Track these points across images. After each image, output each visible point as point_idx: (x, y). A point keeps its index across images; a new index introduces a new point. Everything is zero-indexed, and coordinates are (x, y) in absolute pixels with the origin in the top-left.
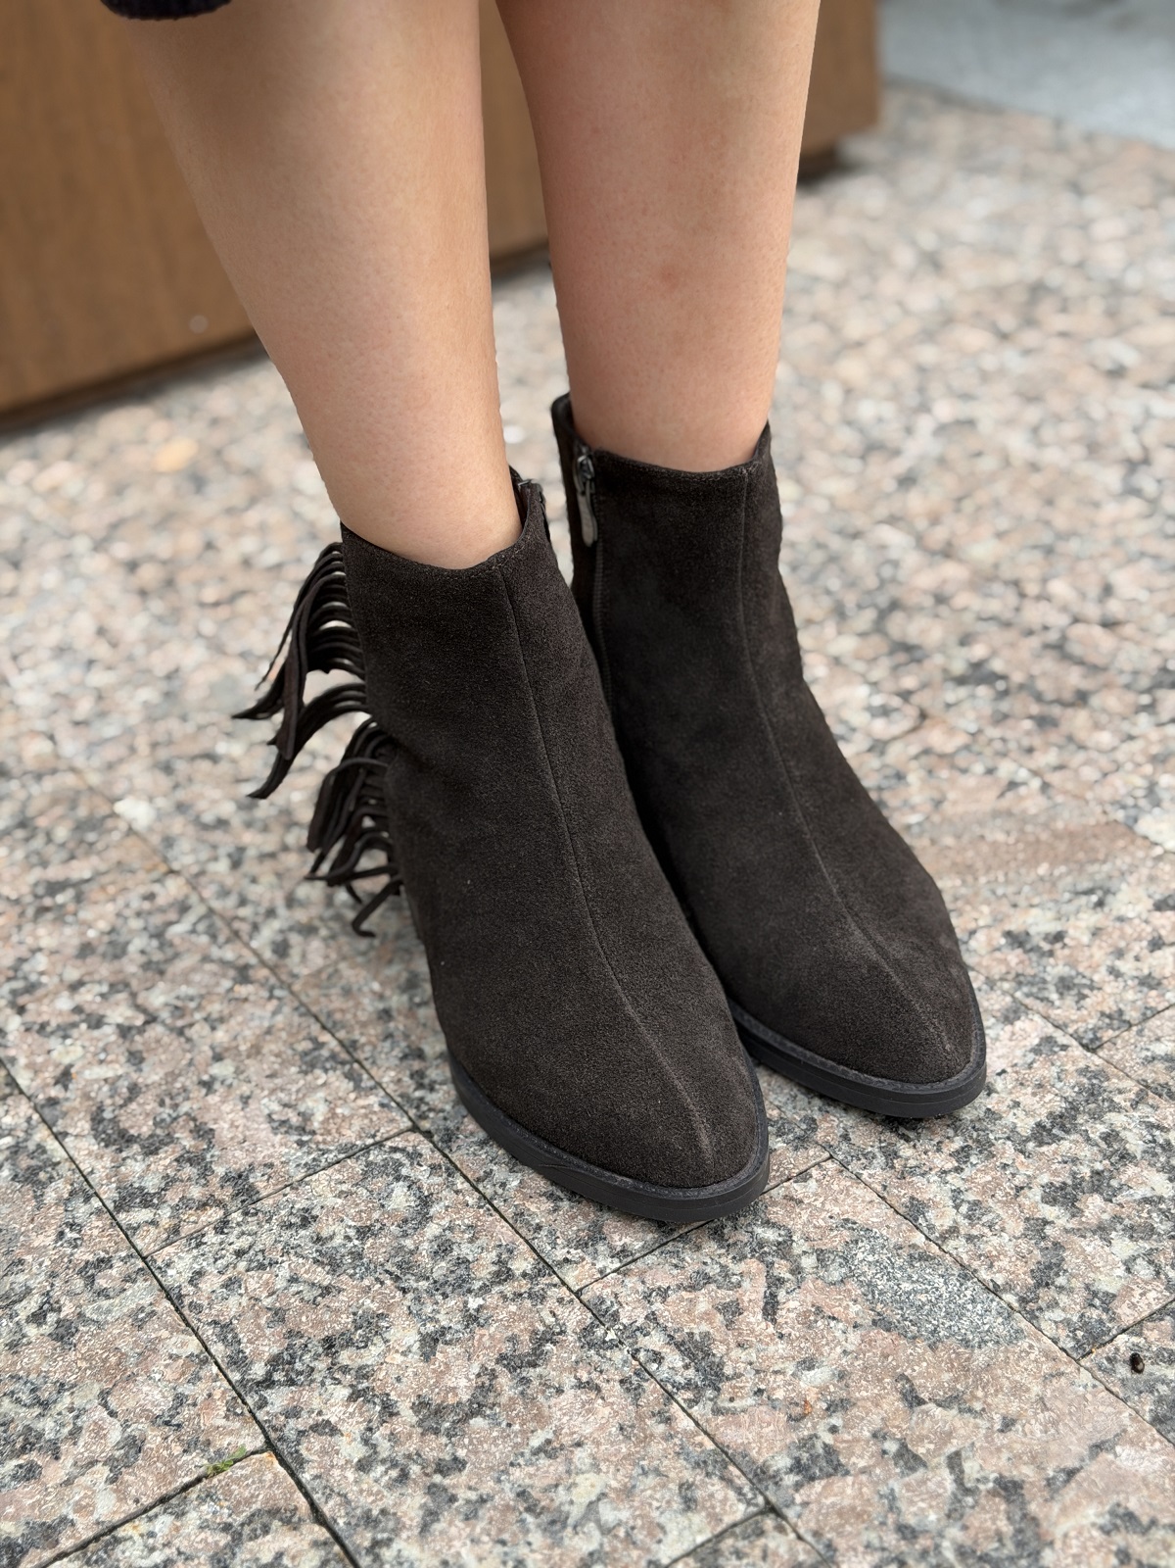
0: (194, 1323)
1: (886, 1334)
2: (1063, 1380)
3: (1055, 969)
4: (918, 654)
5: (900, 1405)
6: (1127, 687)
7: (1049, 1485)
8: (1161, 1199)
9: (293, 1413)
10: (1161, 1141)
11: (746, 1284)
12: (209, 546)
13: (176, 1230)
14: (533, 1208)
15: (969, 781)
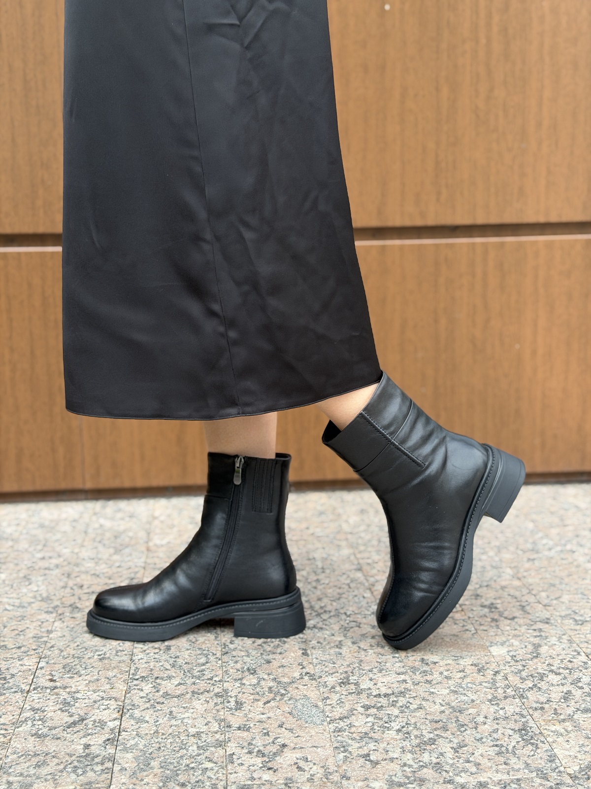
0: (132, 666)
1: (289, 715)
2: (322, 734)
3: (426, 668)
4: (479, 598)
5: (276, 726)
6: (530, 619)
7: (294, 748)
8: (392, 715)
9: (137, 685)
10: (407, 706)
11: (266, 698)
12: (308, 528)
13: (145, 651)
14: (231, 670)
15: (455, 626)
